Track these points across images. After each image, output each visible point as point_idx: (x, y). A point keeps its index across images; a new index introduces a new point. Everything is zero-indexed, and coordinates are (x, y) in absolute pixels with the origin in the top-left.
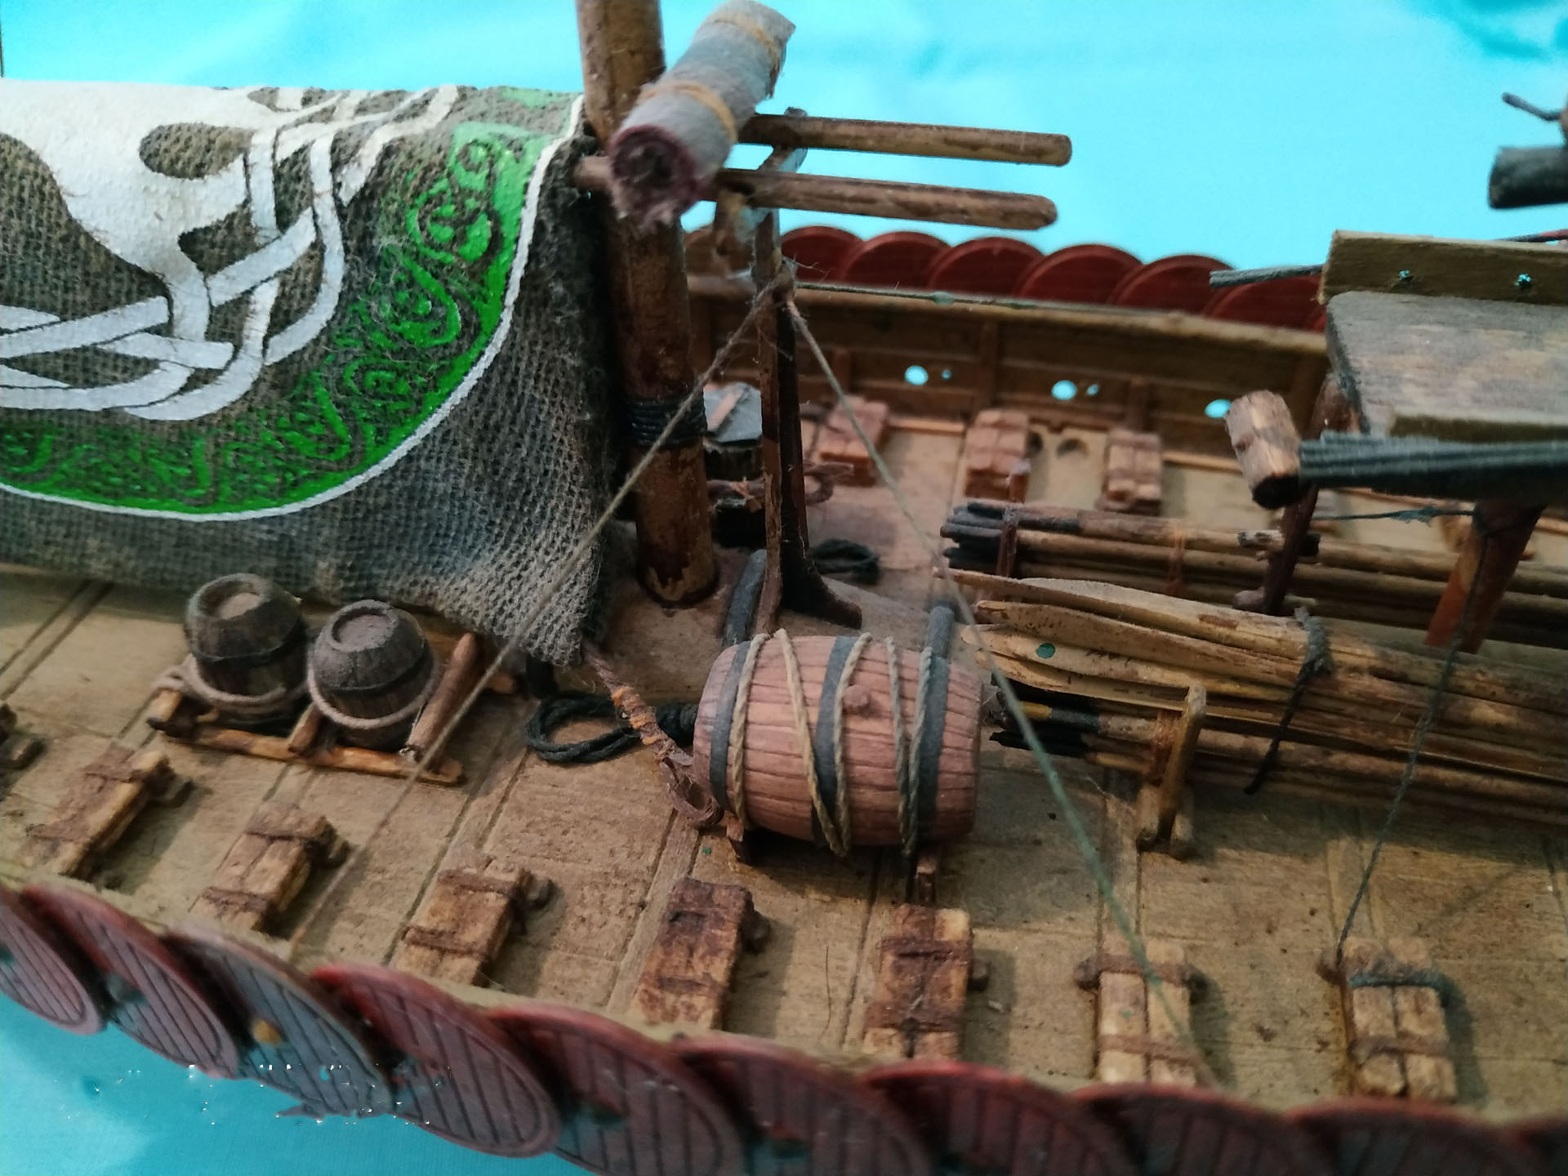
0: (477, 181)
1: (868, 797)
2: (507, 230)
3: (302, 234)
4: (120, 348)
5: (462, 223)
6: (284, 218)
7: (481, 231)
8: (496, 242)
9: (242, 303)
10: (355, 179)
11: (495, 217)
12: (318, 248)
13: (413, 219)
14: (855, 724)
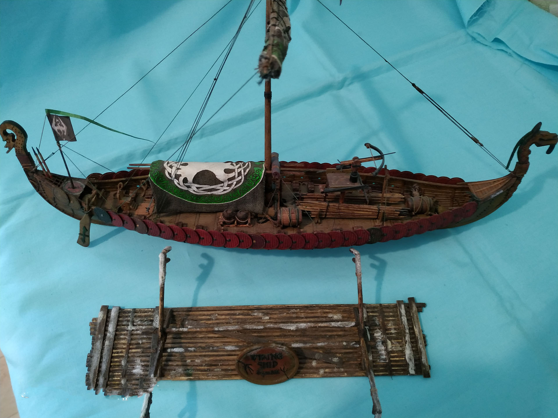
0: (258, 173)
1: (294, 221)
2: (260, 177)
4: (216, 188)
5: (256, 177)
6: (238, 177)
7: (258, 177)
9: (232, 184)
10: (246, 173)
12: (241, 179)
13: (251, 176)
14: (292, 215)
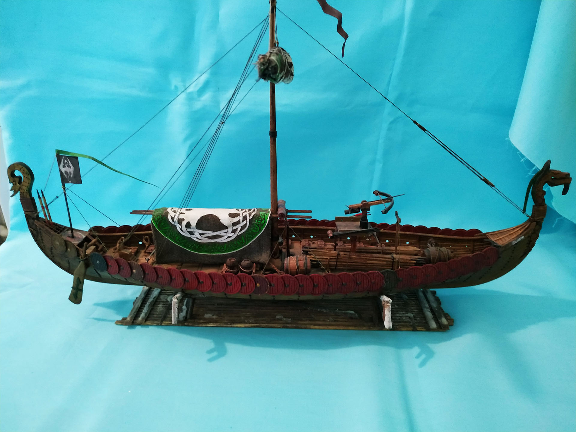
0: (263, 217)
1: (302, 268)
2: (266, 221)
3: (245, 222)
4: (220, 235)
5: (261, 221)
6: (243, 221)
8: (265, 222)
9: (237, 229)
10: (251, 217)
11: (265, 220)
12: (247, 223)
13: (257, 221)
14: (299, 262)
